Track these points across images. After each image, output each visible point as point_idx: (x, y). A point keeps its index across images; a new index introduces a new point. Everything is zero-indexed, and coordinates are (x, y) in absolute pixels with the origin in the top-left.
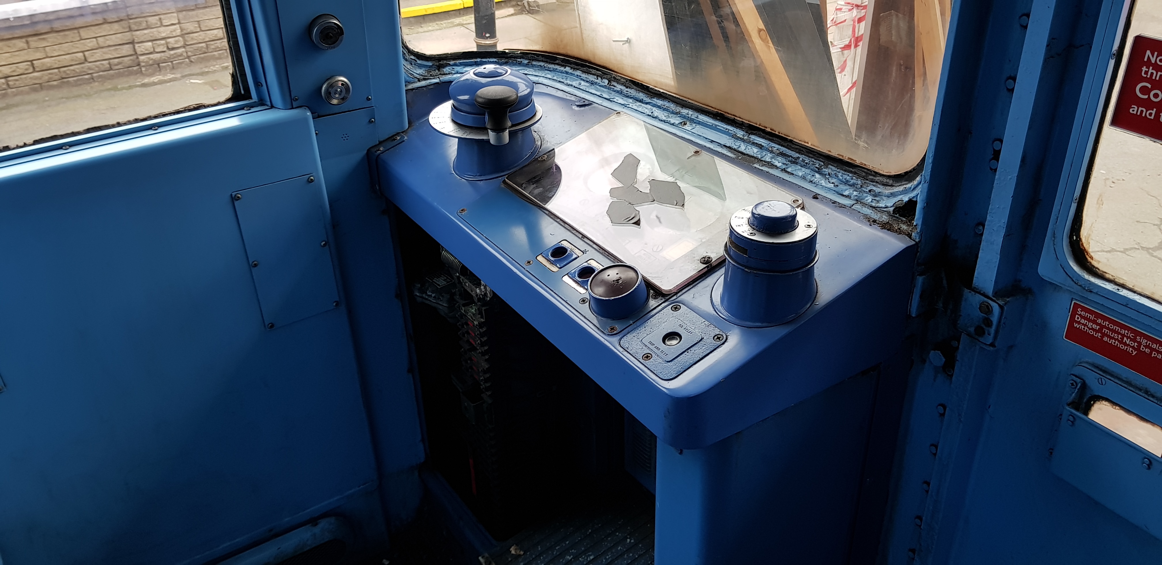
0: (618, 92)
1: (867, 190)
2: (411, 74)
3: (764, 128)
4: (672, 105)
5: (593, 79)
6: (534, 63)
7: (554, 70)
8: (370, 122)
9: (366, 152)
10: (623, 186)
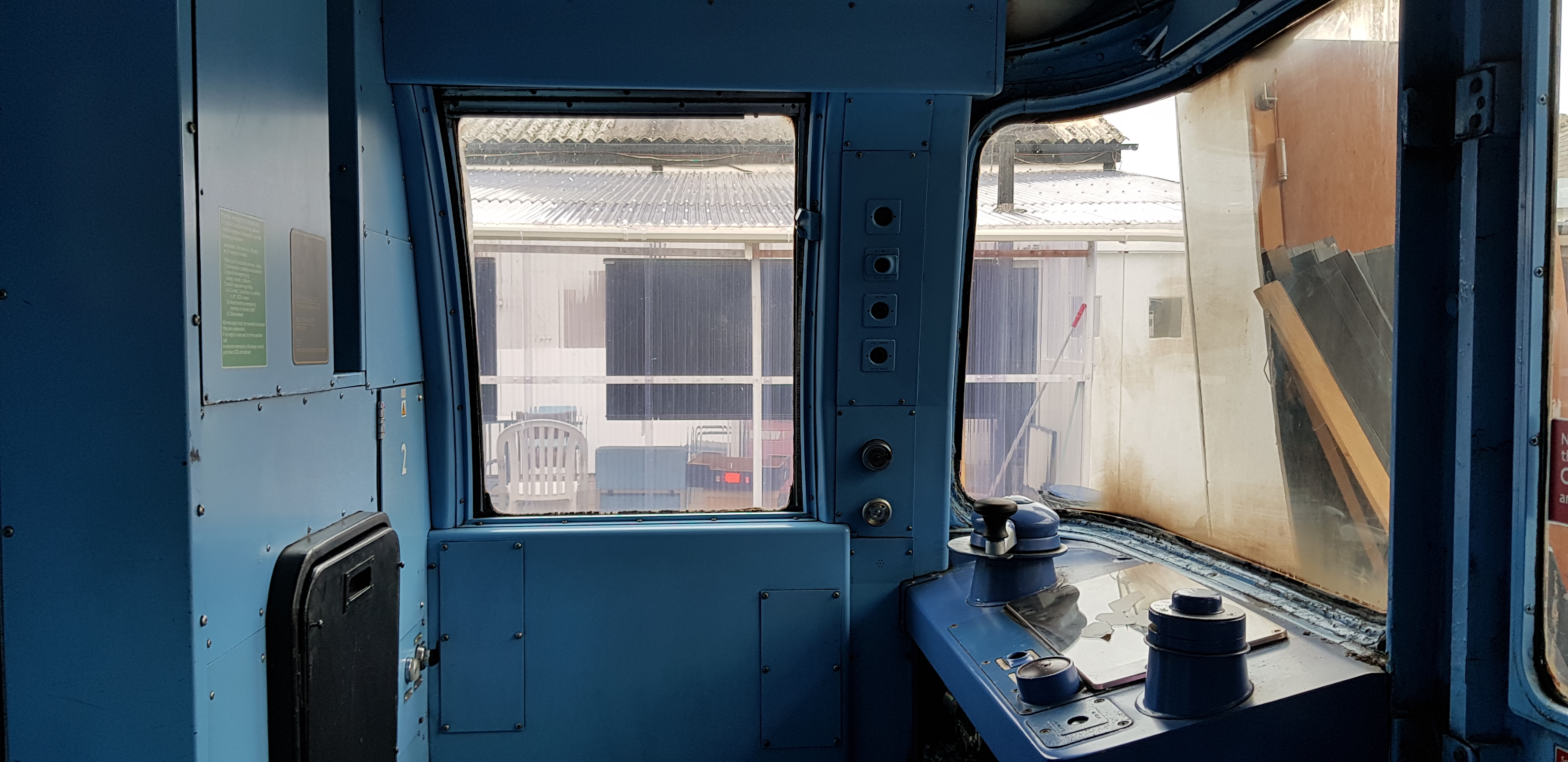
0: (1162, 548)
1: (1364, 631)
2: (963, 519)
3: (1283, 574)
4: (1209, 558)
5: (1144, 538)
6: (1093, 523)
7: (1111, 531)
8: (908, 553)
9: (899, 584)
10: (1112, 612)
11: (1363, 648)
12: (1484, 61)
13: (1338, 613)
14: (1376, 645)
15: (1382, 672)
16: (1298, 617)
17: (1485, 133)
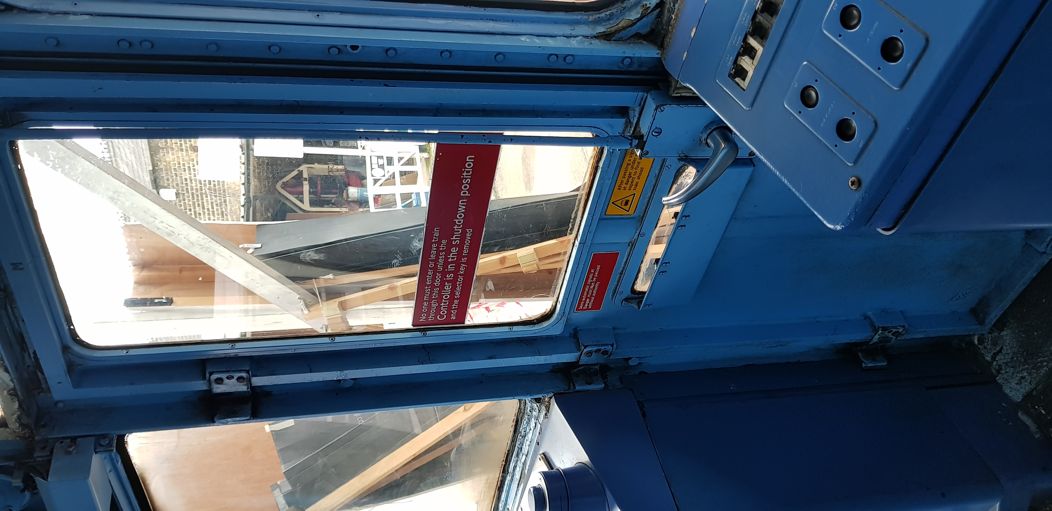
11: (540, 412)
12: (204, 378)
13: (522, 429)
14: (538, 404)
15: (553, 397)
16: (528, 452)
17: (249, 374)
